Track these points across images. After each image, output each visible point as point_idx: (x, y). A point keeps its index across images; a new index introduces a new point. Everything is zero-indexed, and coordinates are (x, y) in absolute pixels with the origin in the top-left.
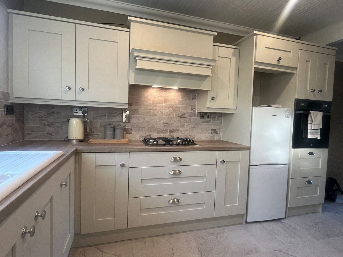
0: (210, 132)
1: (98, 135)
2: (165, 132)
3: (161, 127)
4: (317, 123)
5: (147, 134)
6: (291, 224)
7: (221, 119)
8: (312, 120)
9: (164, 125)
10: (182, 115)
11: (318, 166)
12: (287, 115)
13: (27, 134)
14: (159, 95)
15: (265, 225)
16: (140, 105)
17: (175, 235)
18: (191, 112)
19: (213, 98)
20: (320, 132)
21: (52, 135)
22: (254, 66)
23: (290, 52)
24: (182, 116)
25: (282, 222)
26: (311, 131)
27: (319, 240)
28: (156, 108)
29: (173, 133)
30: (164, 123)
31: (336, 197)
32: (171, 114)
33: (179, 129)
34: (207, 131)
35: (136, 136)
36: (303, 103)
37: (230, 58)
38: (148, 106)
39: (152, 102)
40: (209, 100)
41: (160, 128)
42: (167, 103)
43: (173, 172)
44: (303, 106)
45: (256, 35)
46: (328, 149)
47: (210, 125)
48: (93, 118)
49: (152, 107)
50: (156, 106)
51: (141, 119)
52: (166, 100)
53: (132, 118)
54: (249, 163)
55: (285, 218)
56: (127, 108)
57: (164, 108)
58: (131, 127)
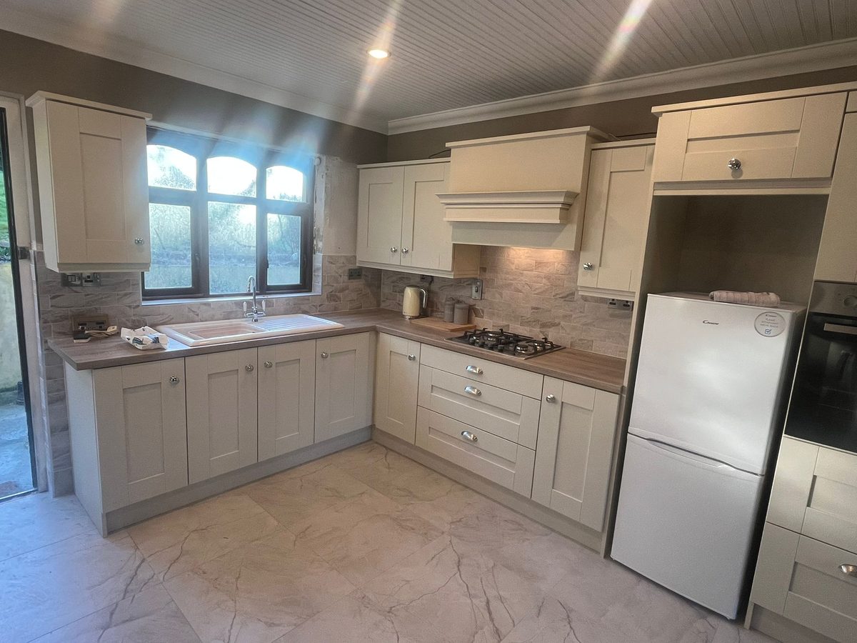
2: (534, 324)
3: (528, 313)
5: (504, 324)
10: (568, 295)
12: (762, 329)
14: (528, 255)
16: (497, 273)
22: (654, 193)
23: (798, 131)
24: (567, 298)
28: (522, 278)
29: (548, 329)
30: (533, 308)
32: (546, 291)
33: (559, 324)
34: (622, 337)
35: (489, 324)
37: (643, 170)
38: (509, 274)
39: (516, 266)
40: (581, 270)
41: (525, 315)
42: (540, 269)
48: (440, 288)
49: (515, 277)
50: (522, 274)
51: (497, 296)
52: (539, 264)
53: (485, 293)
57: (534, 279)
58: (483, 307)
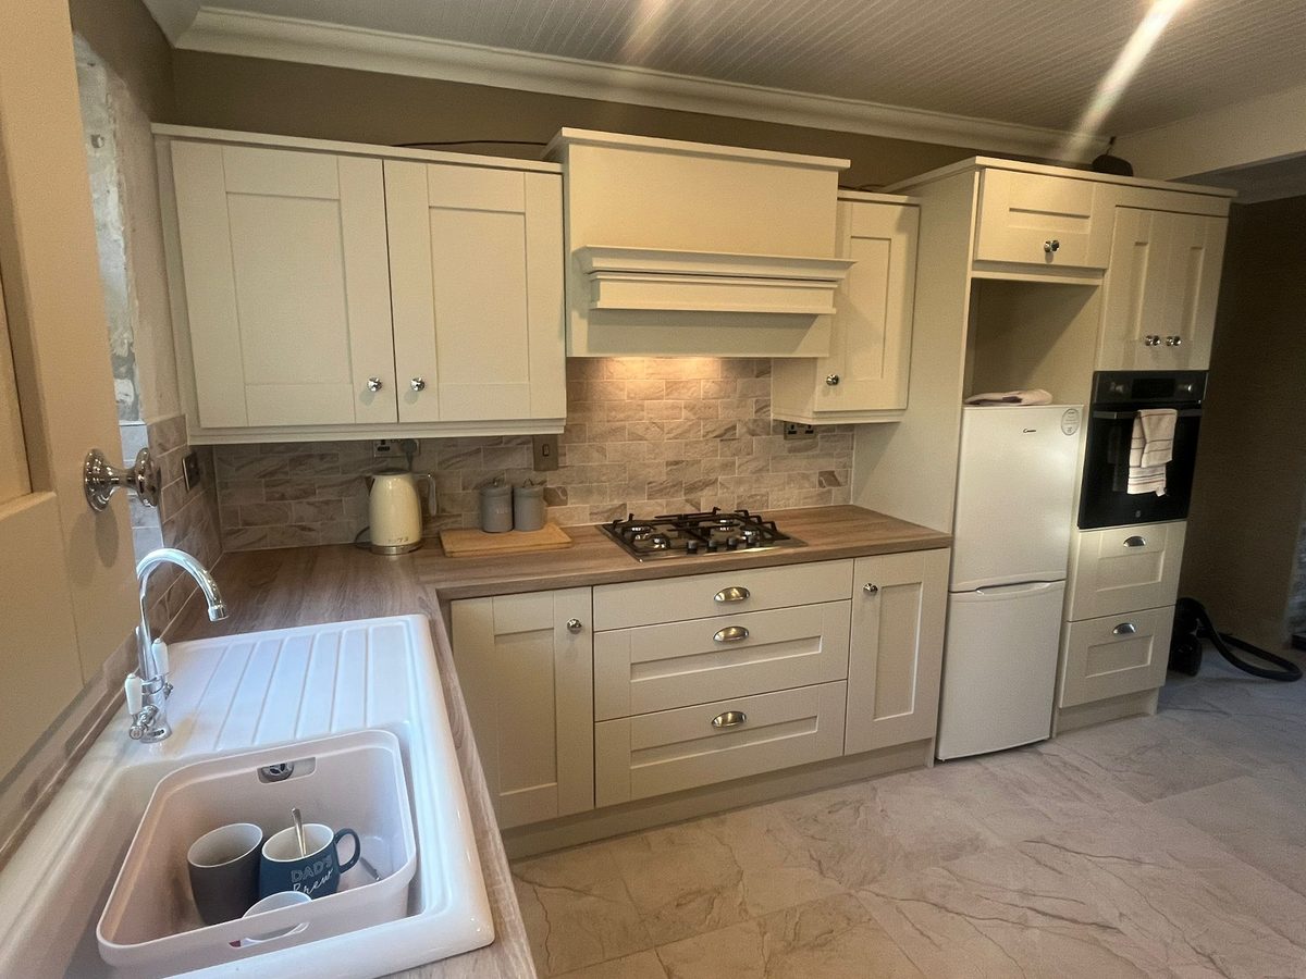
0: (815, 479)
1: (459, 519)
2: (672, 490)
3: (661, 475)
4: (1159, 445)
5: (617, 502)
6: (1066, 758)
7: (850, 433)
8: (1143, 437)
9: (669, 468)
10: (727, 430)
11: (1154, 575)
12: (1066, 427)
13: (231, 533)
14: (650, 371)
15: (991, 765)
16: (589, 410)
17: (728, 816)
18: (755, 421)
19: (836, 381)
20: (1164, 472)
21: (310, 530)
22: (972, 274)
23: (1087, 217)
24: (726, 435)
25: (1041, 754)
26: (1138, 473)
27: (1147, 801)
28: (641, 413)
29: (700, 494)
30: (668, 464)
31: (1199, 660)
32: (688, 431)
33: (717, 479)
34: (806, 477)
35: (581, 513)
36: (1117, 384)
37: (890, 240)
38: (612, 409)
39: (629, 393)
40: (820, 387)
41: (656, 479)
42: (676, 395)
43: (722, 634)
44: (1117, 394)
45: (982, 168)
46: (1185, 523)
47: (817, 456)
48: (440, 464)
49: (629, 413)
50: (642, 408)
51: (596, 455)
52: (673, 386)
53: (565, 455)
54: (949, 587)
55: (1051, 737)
56: (562, 432)
57: (665, 413)
58: (564, 483)
